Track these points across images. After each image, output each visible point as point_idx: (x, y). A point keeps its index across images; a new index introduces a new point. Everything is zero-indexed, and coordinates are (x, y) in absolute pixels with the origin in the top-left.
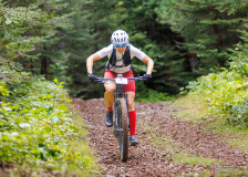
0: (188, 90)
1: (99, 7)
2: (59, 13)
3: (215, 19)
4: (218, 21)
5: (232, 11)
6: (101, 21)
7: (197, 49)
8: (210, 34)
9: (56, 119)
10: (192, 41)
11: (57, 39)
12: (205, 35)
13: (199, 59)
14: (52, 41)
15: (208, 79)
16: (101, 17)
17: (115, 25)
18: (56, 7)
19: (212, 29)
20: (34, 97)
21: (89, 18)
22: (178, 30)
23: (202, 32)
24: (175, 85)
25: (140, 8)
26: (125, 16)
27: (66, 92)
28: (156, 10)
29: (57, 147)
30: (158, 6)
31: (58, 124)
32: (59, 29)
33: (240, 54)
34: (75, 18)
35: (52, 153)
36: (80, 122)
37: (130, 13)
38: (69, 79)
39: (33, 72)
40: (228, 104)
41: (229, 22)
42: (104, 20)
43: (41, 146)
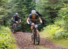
0: (43, 30)
1: (19, 7)
2: (9, 9)
3: (51, 10)
4: (51, 11)
5: (55, 8)
6: (20, 11)
7: (46, 18)
8: (49, 14)
9: (7, 38)
10: (44, 16)
11: (8, 16)
12: (48, 15)
13: (46, 21)
14: (7, 16)
15: (48, 27)
16: (20, 10)
17: (24, 12)
18: (8, 7)
19: (50, 13)
20: (2, 32)
21: (17, 10)
22: (41, 13)
23: (47, 14)
24: (40, 28)
25: (30, 7)
26: (26, 9)
27: (10, 30)
28: (35, 8)
29: (8, 45)
30: (35, 7)
31: (8, 39)
32: (8, 13)
33: (57, 20)
34: (13, 10)
35: (6, 47)
36: (14, 38)
37: (28, 9)
38: (11, 26)
39: (1, 25)
40: (54, 33)
41: (54, 11)
42: (21, 10)
43: (3, 45)
